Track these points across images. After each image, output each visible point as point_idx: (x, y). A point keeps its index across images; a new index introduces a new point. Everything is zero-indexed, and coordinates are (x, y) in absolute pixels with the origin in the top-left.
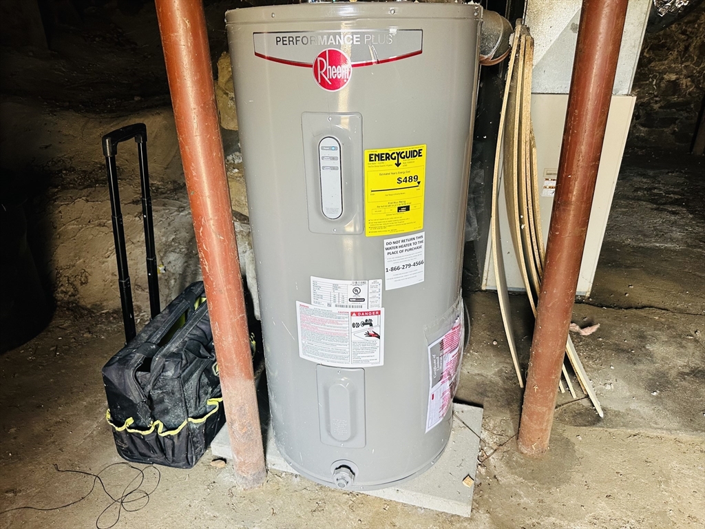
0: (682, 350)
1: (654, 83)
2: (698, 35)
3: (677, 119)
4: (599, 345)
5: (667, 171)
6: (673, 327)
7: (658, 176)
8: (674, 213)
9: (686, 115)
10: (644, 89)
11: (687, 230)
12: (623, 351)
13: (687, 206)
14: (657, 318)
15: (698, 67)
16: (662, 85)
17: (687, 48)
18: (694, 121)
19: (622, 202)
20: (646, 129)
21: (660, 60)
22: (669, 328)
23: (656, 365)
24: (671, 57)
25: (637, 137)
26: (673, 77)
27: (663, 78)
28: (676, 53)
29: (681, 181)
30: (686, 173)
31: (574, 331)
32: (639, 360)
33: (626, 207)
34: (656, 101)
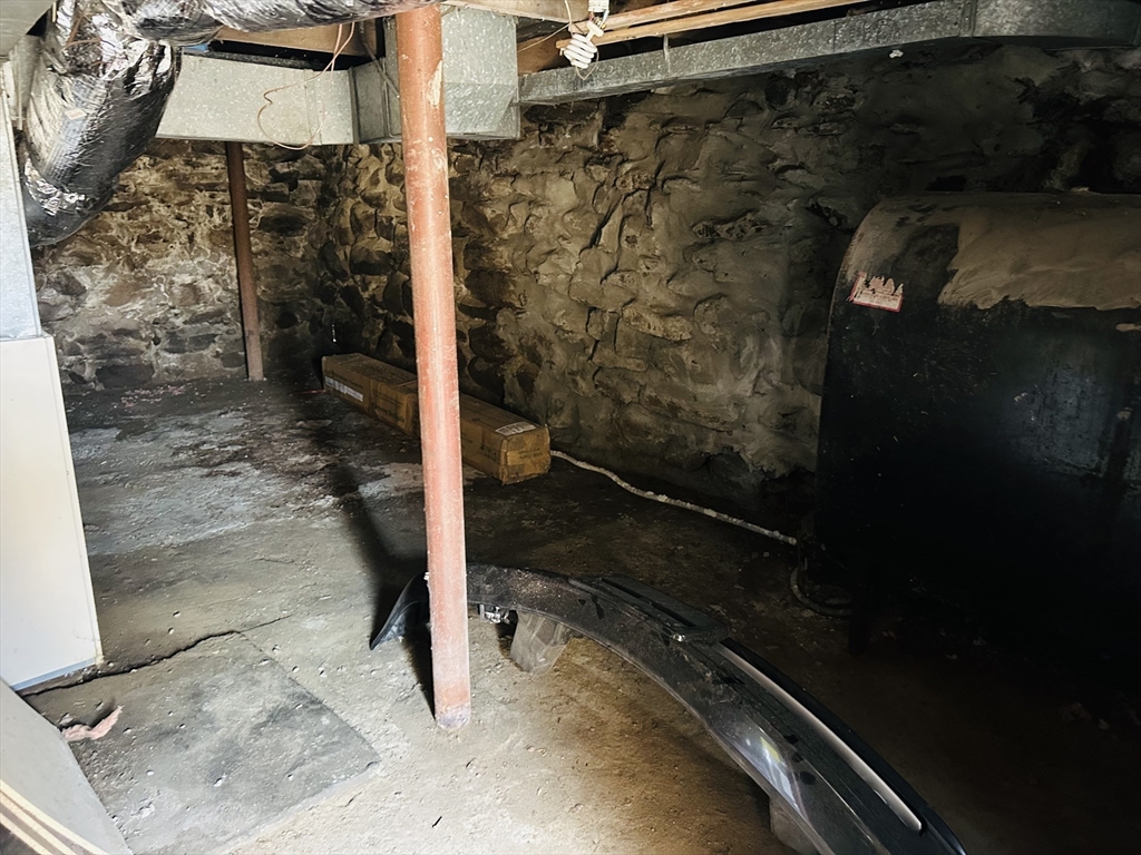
0: (255, 689)
1: (162, 289)
2: (200, 220)
3: (215, 336)
4: (128, 743)
5: (218, 412)
6: (241, 657)
7: (207, 423)
8: (234, 474)
9: (225, 328)
10: (150, 299)
11: (253, 495)
12: (168, 733)
13: (251, 459)
14: (216, 652)
15: (217, 262)
16: (176, 291)
17: (191, 238)
18: (239, 335)
19: (156, 477)
20: (176, 355)
21: (159, 257)
22: (236, 660)
23: (219, 733)
24: (174, 252)
25: (167, 370)
26: (188, 279)
27: (172, 283)
28: (178, 245)
29: (240, 422)
30: (244, 410)
31: (79, 738)
32: (194, 738)
33: (163, 483)
34: (176, 315)
